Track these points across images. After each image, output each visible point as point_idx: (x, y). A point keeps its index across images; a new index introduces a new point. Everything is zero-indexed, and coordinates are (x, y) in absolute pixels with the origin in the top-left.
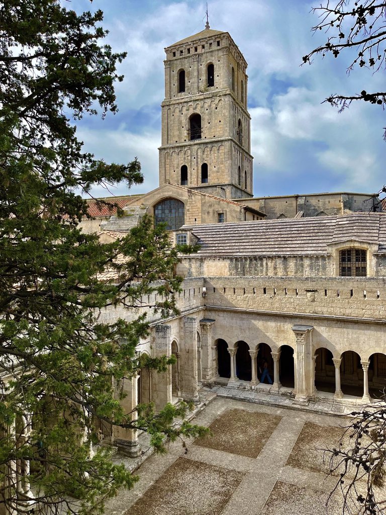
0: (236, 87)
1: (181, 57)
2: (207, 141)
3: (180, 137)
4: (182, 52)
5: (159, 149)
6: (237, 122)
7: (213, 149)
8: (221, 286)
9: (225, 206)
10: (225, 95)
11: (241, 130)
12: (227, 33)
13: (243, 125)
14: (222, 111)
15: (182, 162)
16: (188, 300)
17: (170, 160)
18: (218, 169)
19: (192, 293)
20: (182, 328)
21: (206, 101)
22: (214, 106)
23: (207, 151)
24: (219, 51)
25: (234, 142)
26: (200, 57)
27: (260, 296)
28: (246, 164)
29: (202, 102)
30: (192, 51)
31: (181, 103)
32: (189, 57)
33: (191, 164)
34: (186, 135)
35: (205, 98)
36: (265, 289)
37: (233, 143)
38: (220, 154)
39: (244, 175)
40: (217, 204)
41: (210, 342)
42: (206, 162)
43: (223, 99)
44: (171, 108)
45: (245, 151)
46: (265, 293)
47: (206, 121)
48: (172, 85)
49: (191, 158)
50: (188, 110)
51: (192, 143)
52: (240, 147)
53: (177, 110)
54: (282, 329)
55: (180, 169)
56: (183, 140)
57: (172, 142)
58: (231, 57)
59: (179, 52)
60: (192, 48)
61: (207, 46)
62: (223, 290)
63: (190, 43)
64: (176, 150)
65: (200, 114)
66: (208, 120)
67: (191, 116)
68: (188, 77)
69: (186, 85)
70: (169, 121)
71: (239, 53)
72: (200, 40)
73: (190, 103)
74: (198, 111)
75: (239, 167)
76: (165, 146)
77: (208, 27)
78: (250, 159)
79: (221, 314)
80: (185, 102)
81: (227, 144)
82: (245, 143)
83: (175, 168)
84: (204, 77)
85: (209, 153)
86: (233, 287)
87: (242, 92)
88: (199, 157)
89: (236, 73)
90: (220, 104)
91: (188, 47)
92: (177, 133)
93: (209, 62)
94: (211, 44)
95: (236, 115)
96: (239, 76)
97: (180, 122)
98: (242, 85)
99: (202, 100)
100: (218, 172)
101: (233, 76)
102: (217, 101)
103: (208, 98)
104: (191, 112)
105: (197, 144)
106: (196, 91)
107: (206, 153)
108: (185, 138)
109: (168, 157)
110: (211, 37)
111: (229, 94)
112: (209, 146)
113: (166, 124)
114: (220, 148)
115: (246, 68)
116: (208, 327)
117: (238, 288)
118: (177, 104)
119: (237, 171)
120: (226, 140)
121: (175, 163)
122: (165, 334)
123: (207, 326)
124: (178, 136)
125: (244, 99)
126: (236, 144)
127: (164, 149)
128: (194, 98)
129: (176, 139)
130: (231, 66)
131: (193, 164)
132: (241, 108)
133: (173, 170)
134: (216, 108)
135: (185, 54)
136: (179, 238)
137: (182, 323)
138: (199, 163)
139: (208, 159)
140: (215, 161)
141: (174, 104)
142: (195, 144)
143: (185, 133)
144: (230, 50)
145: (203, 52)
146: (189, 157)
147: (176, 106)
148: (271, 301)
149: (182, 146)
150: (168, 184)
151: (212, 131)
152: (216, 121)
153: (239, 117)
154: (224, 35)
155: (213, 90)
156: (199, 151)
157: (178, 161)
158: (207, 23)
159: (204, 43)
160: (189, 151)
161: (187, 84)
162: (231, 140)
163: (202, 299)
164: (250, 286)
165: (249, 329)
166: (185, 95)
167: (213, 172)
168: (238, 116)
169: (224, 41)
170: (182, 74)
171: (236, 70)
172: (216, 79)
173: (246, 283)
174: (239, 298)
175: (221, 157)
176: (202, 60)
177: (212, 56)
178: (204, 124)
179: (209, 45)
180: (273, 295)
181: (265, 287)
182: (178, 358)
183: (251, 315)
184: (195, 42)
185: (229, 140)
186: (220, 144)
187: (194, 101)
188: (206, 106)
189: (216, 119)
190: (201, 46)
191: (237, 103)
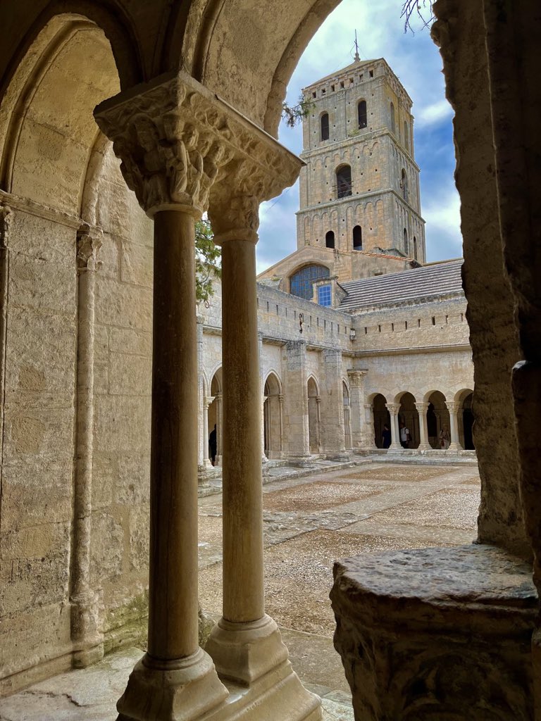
0: (397, 129)
1: (323, 97)
2: (359, 196)
3: (323, 196)
4: (324, 91)
5: (297, 214)
6: (400, 172)
7: (368, 206)
8: (375, 324)
9: (385, 263)
10: (382, 136)
11: (407, 184)
12: (383, 59)
13: (409, 178)
14: (378, 157)
15: (327, 227)
16: (329, 335)
17: (312, 226)
18: (376, 231)
19: (335, 329)
20: (322, 364)
21: (357, 146)
22: (367, 151)
23: (360, 210)
24: (373, 83)
25: (396, 195)
26: (347, 93)
27: (428, 328)
28: (414, 228)
29: (352, 148)
30: (338, 88)
31: (324, 153)
32: (333, 95)
33: (339, 228)
34: (331, 192)
35: (355, 144)
36: (433, 319)
37: (395, 197)
38: (377, 212)
39: (412, 241)
40: (373, 262)
41: (363, 397)
42: (358, 224)
43: (379, 142)
44: (312, 161)
45: (413, 211)
46: (434, 324)
47: (358, 171)
48: (312, 133)
49: (339, 221)
50: (333, 161)
51: (340, 201)
52: (405, 204)
53: (319, 163)
54: (459, 367)
55: (325, 236)
56: (328, 200)
57: (313, 203)
58: (388, 89)
59: (321, 91)
60: (337, 84)
61: (356, 79)
62: (378, 329)
63: (334, 79)
64: (319, 213)
65: (350, 164)
66: (360, 170)
67: (337, 168)
68: (333, 120)
69: (330, 131)
70: (309, 178)
71: (400, 86)
72: (347, 73)
73: (337, 152)
74: (346, 161)
75: (405, 230)
76: (305, 210)
77: (357, 59)
78: (421, 223)
79: (376, 360)
80: (329, 151)
81: (387, 197)
82: (412, 201)
83: (318, 235)
84: (354, 118)
85: (362, 211)
86: (390, 322)
87: (406, 137)
88: (349, 218)
89: (396, 111)
90: (375, 148)
91: (332, 84)
92: (319, 191)
93: (359, 98)
94: (361, 76)
95: (398, 162)
96: (401, 115)
97: (324, 178)
98: (406, 127)
99: (351, 145)
100: (375, 235)
101: (393, 114)
102: (371, 145)
103: (359, 142)
104: (338, 163)
105: (346, 202)
106: (343, 136)
107: (358, 212)
108: (331, 197)
109: (308, 224)
110: (362, 66)
111: (388, 134)
112: (363, 203)
113: (306, 182)
114: (377, 204)
115: (411, 106)
116: (359, 377)
117: (397, 323)
118: (319, 154)
119: (401, 233)
120: (385, 193)
121: (318, 230)
122: (298, 351)
123: (356, 375)
124: (322, 194)
125: (410, 145)
126: (399, 198)
127: (303, 213)
128: (340, 145)
129: (319, 199)
130: (389, 101)
131: (341, 227)
132: (405, 154)
133: (315, 239)
134: (371, 154)
135: (329, 92)
136: (321, 291)
137: (322, 358)
138: (349, 226)
139: (362, 219)
140: (370, 221)
141: (315, 156)
142: (343, 203)
143: (330, 190)
144: (386, 80)
145: (351, 87)
146: (336, 221)
147: (317, 158)
148: (441, 333)
149: (327, 207)
150: (307, 246)
151: (366, 183)
152: (371, 171)
153: (403, 167)
154: (379, 62)
155: (365, 131)
156: (349, 211)
157: (322, 227)
158: (357, 54)
159: (353, 76)
160: (336, 213)
161: (332, 128)
162: (392, 192)
163: (349, 343)
164: (414, 317)
165: (414, 374)
166: (330, 143)
167: (369, 236)
168: (401, 165)
169: (379, 69)
170: (325, 118)
171: (396, 105)
172: (369, 117)
173: (408, 315)
174: (399, 335)
175: (379, 215)
176: (351, 97)
177: (363, 90)
178: (355, 177)
179: (359, 77)
180: (445, 324)
181: (433, 315)
182: (317, 402)
183: (416, 355)
184: (340, 76)
185: (388, 192)
186: (377, 199)
187: (341, 148)
188: (357, 152)
189: (370, 168)
190: (349, 80)
191: (400, 148)
